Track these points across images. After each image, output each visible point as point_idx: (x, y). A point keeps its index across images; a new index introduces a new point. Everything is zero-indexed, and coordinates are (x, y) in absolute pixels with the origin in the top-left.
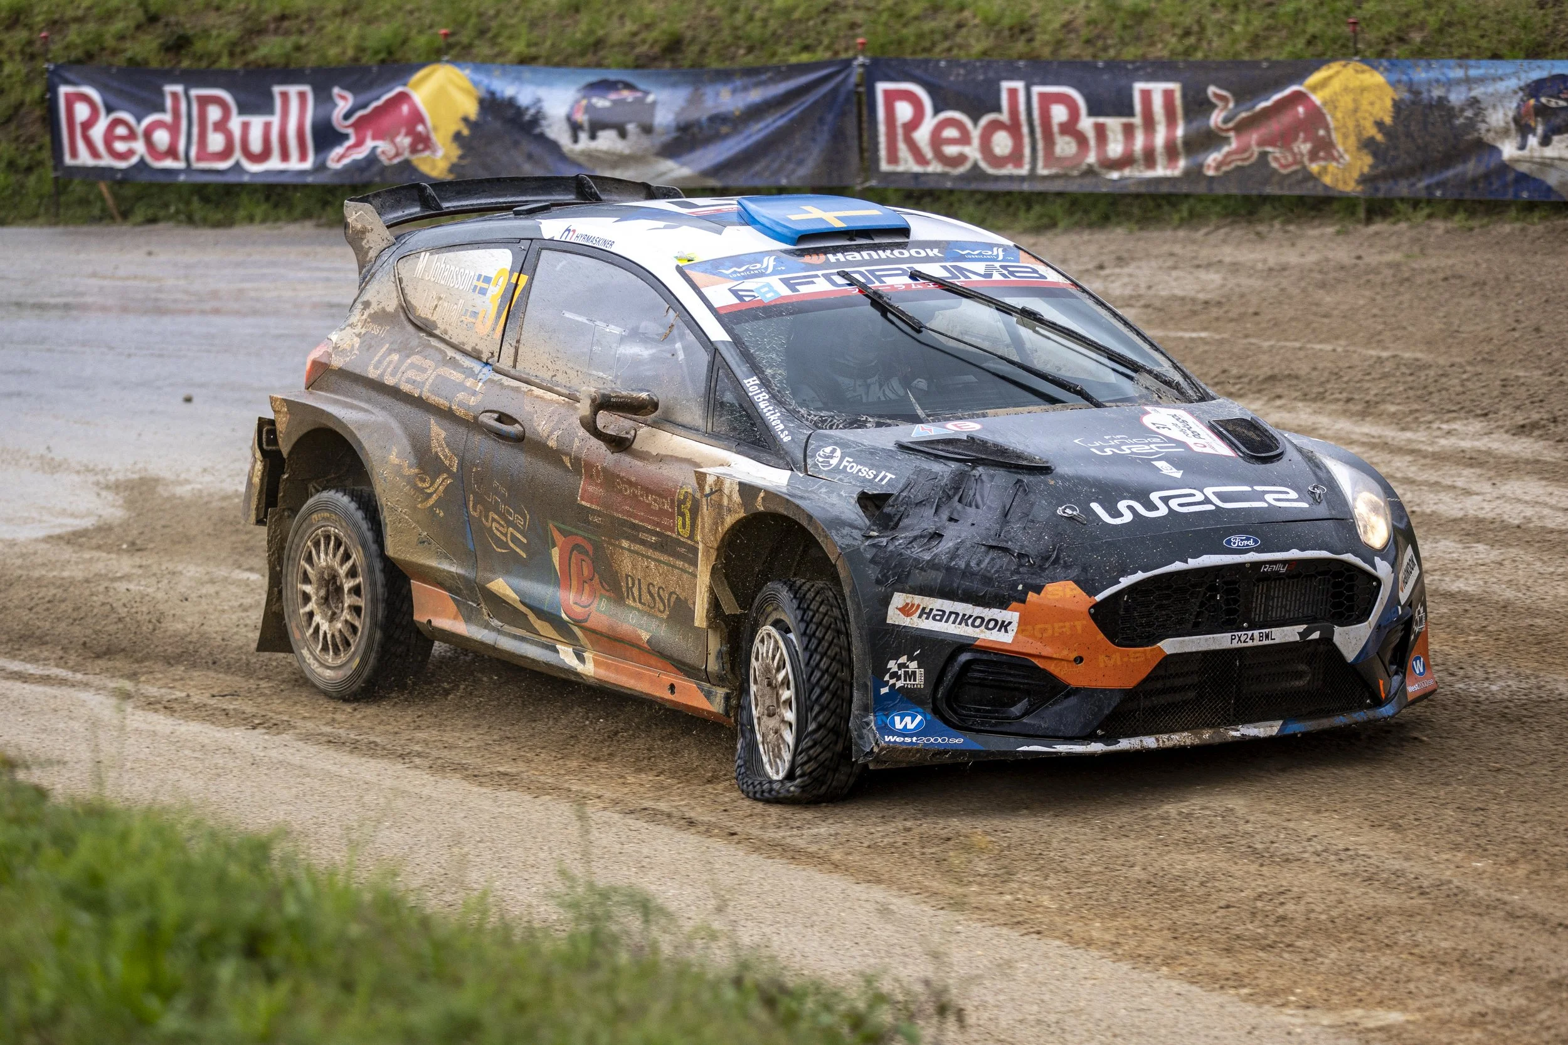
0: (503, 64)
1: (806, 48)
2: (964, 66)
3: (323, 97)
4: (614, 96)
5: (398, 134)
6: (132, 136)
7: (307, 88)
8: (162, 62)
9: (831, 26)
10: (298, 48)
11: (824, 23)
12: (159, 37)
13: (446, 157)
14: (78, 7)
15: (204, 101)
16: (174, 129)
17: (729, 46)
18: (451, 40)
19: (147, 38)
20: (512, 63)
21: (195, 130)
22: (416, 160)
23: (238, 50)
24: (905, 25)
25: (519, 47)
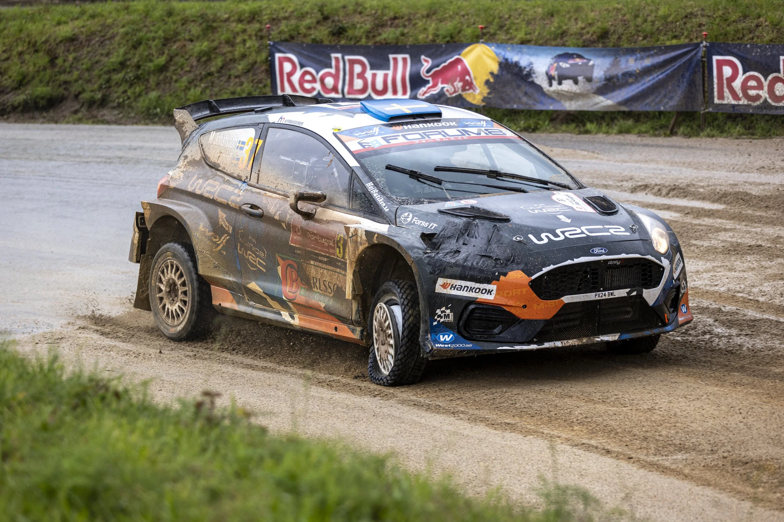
0: (512, 44)
1: (675, 37)
2: (760, 47)
3: (416, 60)
4: (571, 62)
5: (455, 81)
6: (314, 80)
7: (407, 56)
8: (330, 42)
9: (689, 26)
10: (403, 35)
11: (685, 23)
12: (330, 27)
13: (481, 93)
14: (286, 12)
15: (352, 62)
16: (336, 77)
17: (634, 35)
18: (485, 31)
19: (323, 28)
20: (517, 44)
21: (347, 78)
22: (464, 94)
23: (371, 35)
24: (729, 25)
25: (521, 35)
